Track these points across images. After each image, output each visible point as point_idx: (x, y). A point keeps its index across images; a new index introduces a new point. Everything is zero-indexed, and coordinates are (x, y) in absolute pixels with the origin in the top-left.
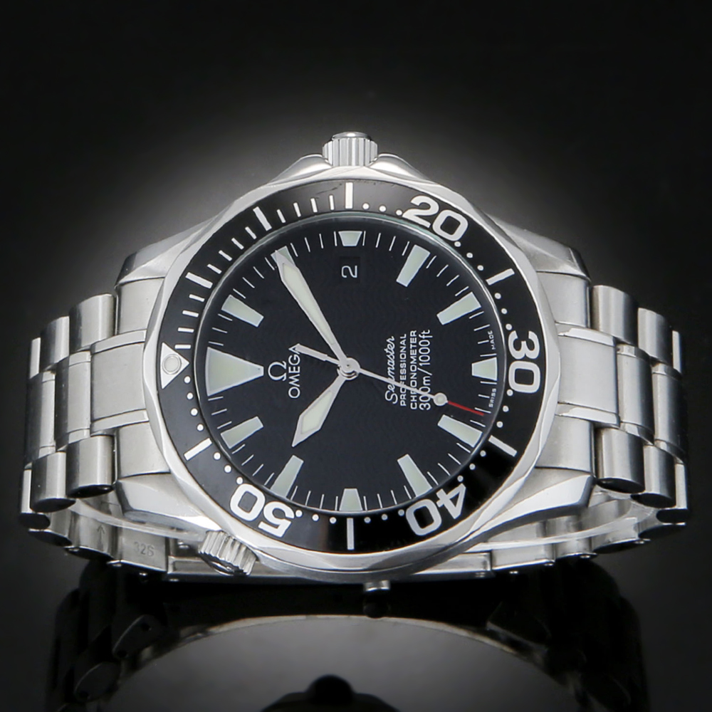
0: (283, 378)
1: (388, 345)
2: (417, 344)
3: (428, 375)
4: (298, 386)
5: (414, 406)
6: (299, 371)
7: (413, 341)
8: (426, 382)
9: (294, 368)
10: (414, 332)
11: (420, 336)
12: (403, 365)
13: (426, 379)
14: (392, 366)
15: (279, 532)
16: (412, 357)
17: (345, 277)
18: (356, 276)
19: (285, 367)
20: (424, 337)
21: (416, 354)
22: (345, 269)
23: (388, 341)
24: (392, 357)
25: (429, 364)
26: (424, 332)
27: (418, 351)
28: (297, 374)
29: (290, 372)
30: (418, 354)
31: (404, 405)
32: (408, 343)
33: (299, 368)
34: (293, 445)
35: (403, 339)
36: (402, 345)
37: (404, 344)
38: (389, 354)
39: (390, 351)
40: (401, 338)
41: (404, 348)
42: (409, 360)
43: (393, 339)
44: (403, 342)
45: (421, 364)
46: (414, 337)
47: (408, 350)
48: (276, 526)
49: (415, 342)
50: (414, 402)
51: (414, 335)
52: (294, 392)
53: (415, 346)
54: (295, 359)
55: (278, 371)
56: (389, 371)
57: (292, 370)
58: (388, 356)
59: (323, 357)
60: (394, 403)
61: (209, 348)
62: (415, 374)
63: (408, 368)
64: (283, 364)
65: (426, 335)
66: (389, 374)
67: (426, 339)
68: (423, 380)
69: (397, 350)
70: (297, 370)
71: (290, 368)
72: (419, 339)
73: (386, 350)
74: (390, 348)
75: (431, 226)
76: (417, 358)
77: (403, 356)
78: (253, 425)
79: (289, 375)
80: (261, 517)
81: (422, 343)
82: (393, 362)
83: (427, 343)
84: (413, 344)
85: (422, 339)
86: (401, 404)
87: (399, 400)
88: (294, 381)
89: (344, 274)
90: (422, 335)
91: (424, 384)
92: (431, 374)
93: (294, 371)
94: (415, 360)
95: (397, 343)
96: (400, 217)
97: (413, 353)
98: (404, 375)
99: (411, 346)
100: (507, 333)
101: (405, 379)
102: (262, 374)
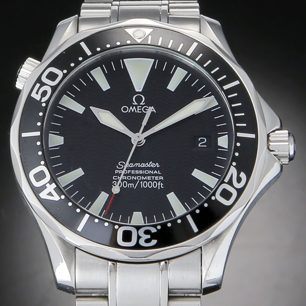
0: (134, 103)
1: (154, 164)
2: (154, 180)
3: (134, 187)
4: (129, 112)
5: (115, 178)
6: (138, 112)
7: (156, 178)
8: (130, 185)
9: (141, 109)
10: (162, 179)
11: (160, 182)
12: (141, 172)
13: (132, 185)
14: (141, 166)
15: (34, 95)
16: (146, 177)
17: (199, 140)
18: (199, 146)
19: (141, 104)
20: (159, 184)
21: (148, 179)
22: (204, 139)
23: (157, 163)
24: (147, 165)
25: (142, 187)
26: (162, 184)
27: (150, 181)
28: (137, 111)
29: (138, 107)
30: (148, 181)
31: (116, 172)
32: (156, 175)
33: (141, 112)
34: (91, 107)
35: (158, 172)
36: (154, 172)
37: (155, 173)
38: (149, 164)
39: (150, 165)
40: (159, 171)
41: (152, 173)
42: (144, 175)
43: (158, 166)
44: (156, 172)
45: (141, 182)
46: (159, 179)
47: (151, 175)
48: (37, 93)
49: (156, 179)
50: (117, 178)
51: (160, 179)
52: (125, 109)
53: (153, 179)
54: (146, 110)
55: (139, 100)
56: (137, 164)
57: (139, 108)
58: (147, 164)
59: (144, 123)
60: (117, 166)
61: (154, 60)
62: (135, 179)
63: (139, 175)
64: (143, 103)
65: (160, 185)
66: (135, 164)
67: (158, 185)
68: (131, 183)
69: (151, 169)
70: (139, 111)
71: (141, 107)
72: (158, 181)
73: (151, 162)
74: (152, 165)
75: (225, 183)
76: (145, 180)
77: (147, 172)
78: (105, 86)
79: (136, 106)
80: (43, 84)
81: (155, 183)
82: (143, 166)
83: (155, 186)
84: (154, 178)
85: (158, 183)
86: (116, 171)
87: (119, 170)
88: (133, 109)
89: (200, 139)
90: (160, 183)
91: (129, 184)
92: (135, 188)
93: (138, 109)
94: (144, 179)
95: (156, 169)
96: (231, 164)
97: (149, 178)
98: (135, 172)
99: (153, 177)
100: (155, 226)
101: (132, 173)
102: (137, 91)
